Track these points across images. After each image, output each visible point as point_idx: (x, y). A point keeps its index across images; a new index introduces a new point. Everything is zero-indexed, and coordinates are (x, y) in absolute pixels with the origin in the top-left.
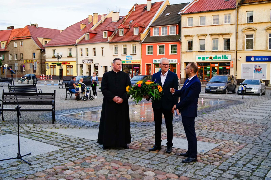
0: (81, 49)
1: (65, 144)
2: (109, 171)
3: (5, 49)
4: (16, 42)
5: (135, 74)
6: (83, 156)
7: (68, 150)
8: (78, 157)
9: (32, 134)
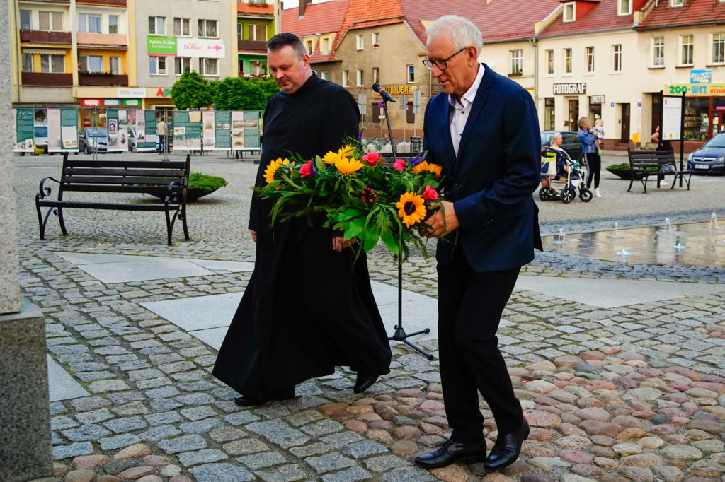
0: (550, 52)
1: (522, 312)
2: (660, 393)
3: (332, 55)
4: (361, 36)
5: (719, 129)
6: (581, 348)
7: (533, 330)
8: (565, 348)
9: (426, 282)
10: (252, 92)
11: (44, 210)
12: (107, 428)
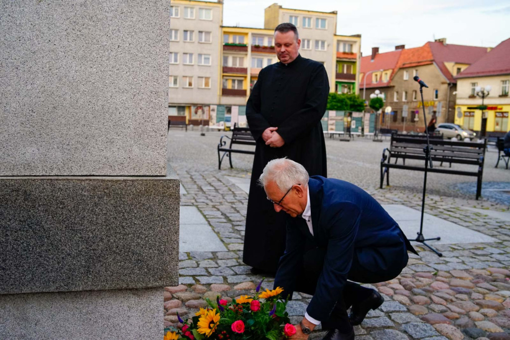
1: (505, 234)
3: (389, 82)
4: (407, 72)
9: (439, 210)
10: (341, 101)
11: (222, 153)
12: (233, 271)
